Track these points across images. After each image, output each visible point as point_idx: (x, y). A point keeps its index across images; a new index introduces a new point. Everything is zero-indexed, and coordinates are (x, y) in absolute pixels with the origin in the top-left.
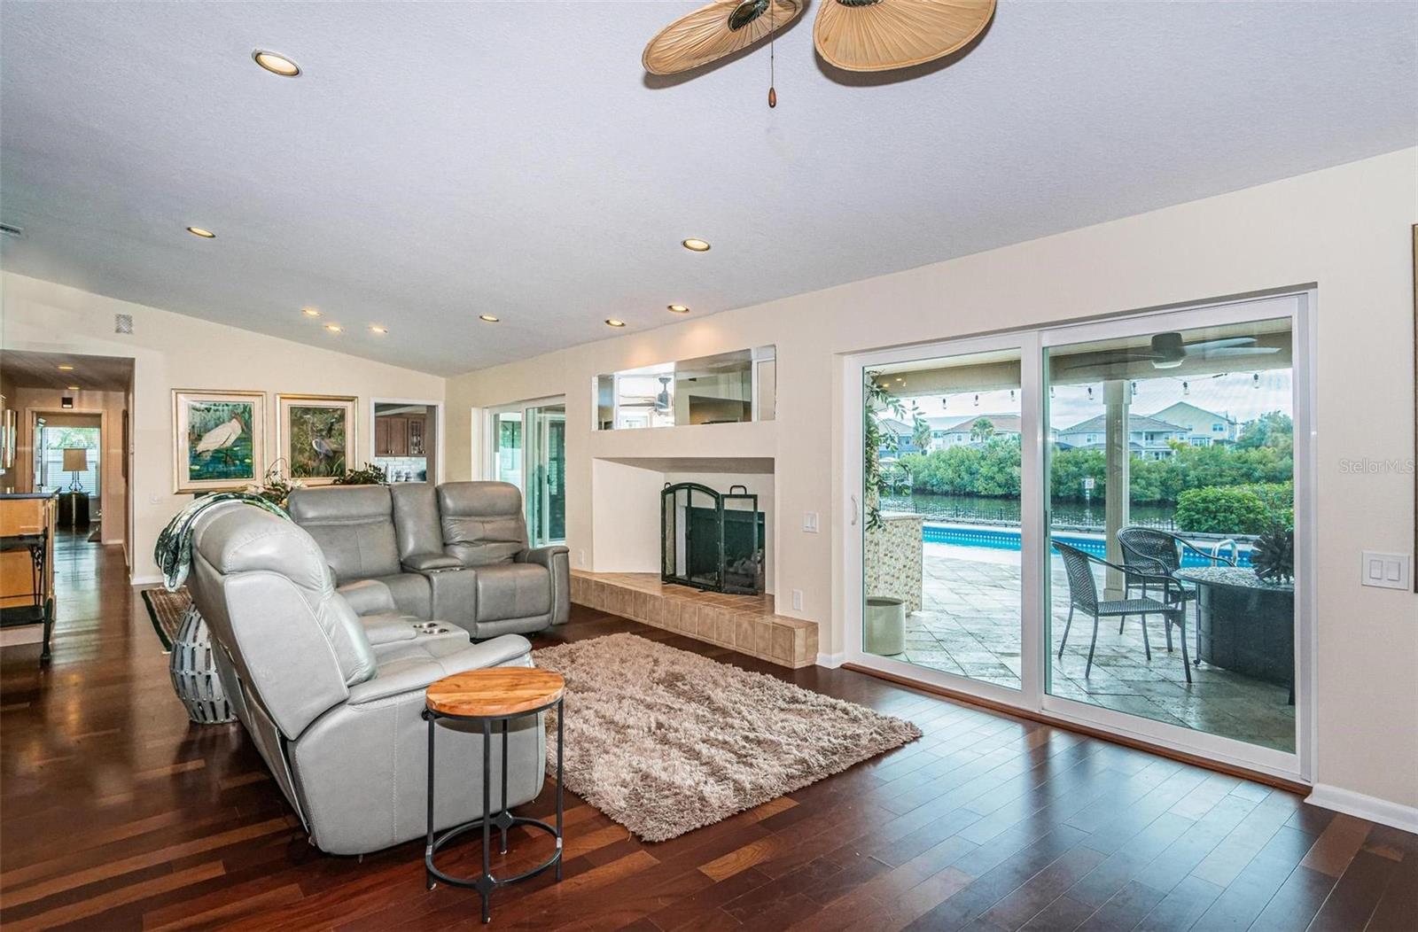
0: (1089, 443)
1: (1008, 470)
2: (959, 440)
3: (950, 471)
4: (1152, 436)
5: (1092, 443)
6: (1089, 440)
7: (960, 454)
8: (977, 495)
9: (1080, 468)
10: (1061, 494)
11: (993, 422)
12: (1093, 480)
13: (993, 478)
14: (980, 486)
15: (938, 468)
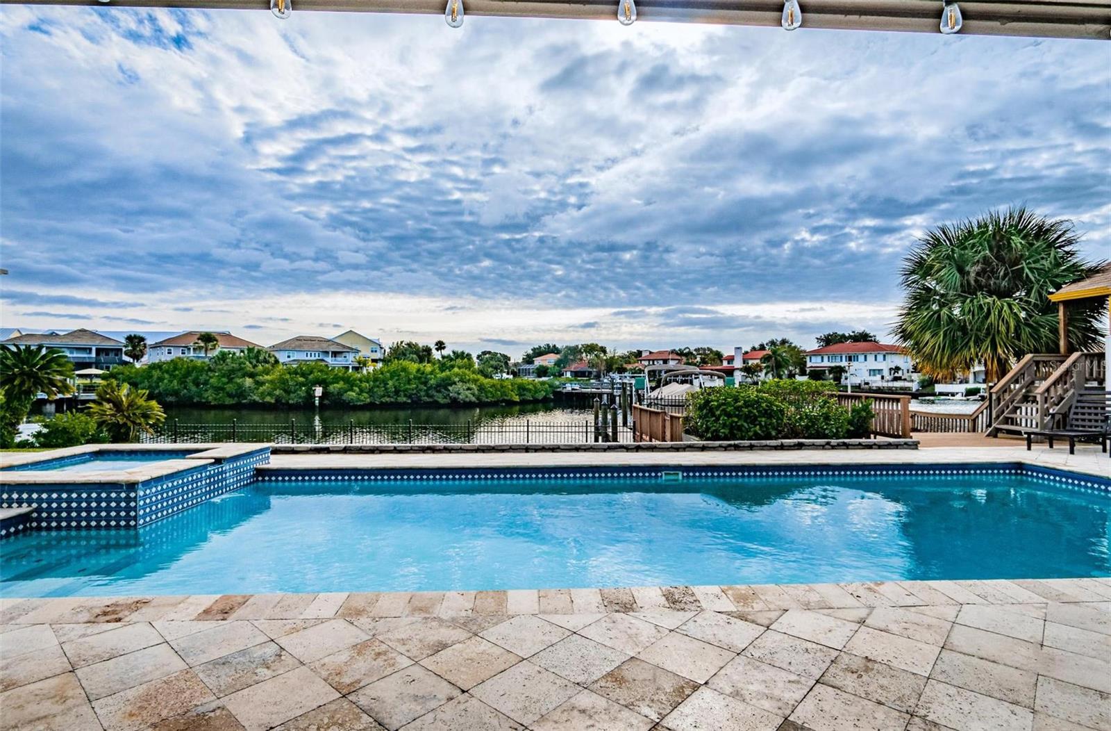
0: (289, 359)
1: (239, 381)
2: (170, 353)
3: (175, 382)
4: (335, 354)
5: (292, 359)
6: (289, 357)
7: (185, 366)
8: (206, 406)
9: (307, 378)
10: (291, 402)
11: (217, 337)
12: (321, 388)
13: (223, 389)
14: (209, 396)
15: (161, 379)
